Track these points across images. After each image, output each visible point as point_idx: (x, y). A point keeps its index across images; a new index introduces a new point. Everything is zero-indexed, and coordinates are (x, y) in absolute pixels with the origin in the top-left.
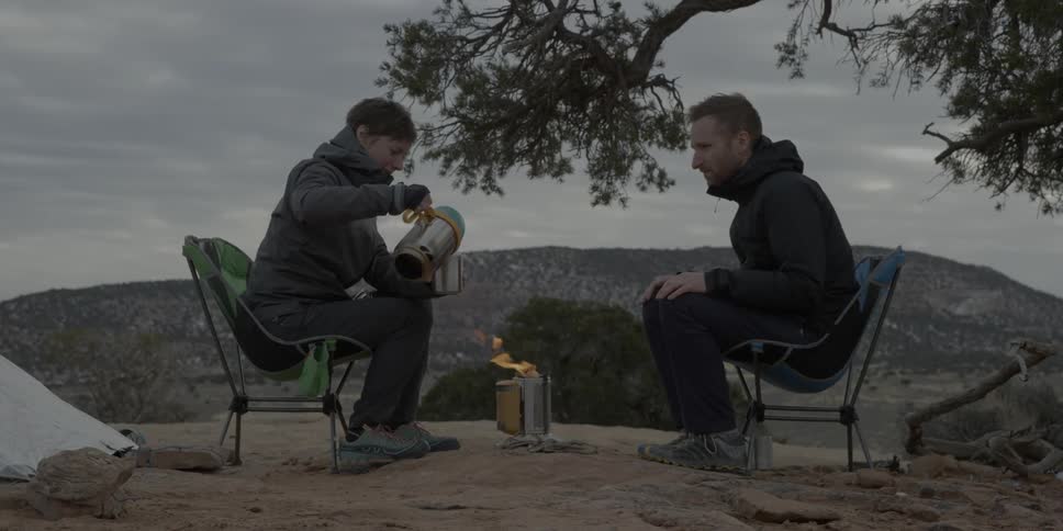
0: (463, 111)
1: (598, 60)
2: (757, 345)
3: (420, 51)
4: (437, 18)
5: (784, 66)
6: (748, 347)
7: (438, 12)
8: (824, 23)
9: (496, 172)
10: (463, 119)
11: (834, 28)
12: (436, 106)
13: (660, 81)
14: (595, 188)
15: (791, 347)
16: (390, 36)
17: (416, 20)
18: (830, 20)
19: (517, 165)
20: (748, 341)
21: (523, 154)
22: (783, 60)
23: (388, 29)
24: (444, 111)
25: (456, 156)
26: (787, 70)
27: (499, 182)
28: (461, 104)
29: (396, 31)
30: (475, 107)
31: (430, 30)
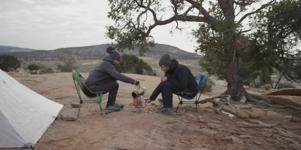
0: (118, 40)
1: (140, 32)
2: (182, 93)
3: (112, 31)
4: (114, 25)
5: (171, 34)
6: (181, 93)
7: (114, 24)
8: (177, 27)
9: (123, 50)
10: (118, 41)
11: (178, 28)
12: (114, 40)
13: (151, 36)
14: (140, 54)
15: (188, 94)
16: (106, 28)
17: (111, 26)
18: (178, 27)
19: (126, 49)
20: (180, 92)
21: (127, 47)
22: (170, 33)
23: (106, 27)
24: (115, 40)
25: (117, 47)
26: (171, 35)
27: (123, 51)
28: (118, 39)
29: (107, 27)
30: (120, 39)
31: (113, 27)
